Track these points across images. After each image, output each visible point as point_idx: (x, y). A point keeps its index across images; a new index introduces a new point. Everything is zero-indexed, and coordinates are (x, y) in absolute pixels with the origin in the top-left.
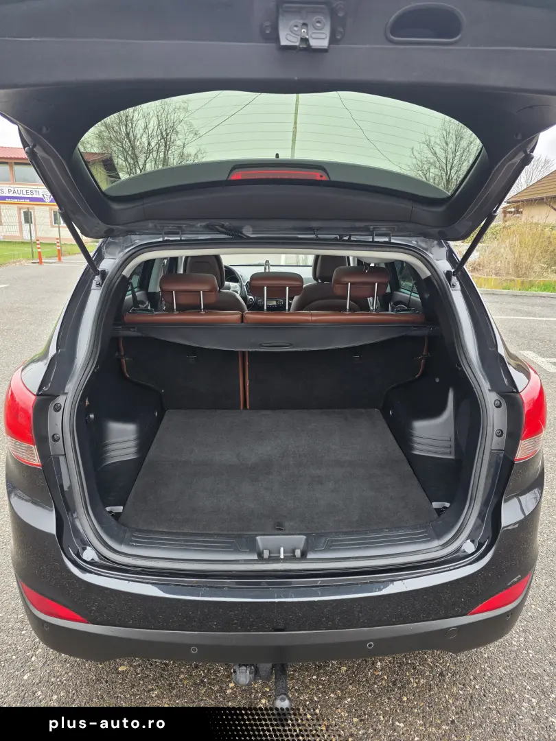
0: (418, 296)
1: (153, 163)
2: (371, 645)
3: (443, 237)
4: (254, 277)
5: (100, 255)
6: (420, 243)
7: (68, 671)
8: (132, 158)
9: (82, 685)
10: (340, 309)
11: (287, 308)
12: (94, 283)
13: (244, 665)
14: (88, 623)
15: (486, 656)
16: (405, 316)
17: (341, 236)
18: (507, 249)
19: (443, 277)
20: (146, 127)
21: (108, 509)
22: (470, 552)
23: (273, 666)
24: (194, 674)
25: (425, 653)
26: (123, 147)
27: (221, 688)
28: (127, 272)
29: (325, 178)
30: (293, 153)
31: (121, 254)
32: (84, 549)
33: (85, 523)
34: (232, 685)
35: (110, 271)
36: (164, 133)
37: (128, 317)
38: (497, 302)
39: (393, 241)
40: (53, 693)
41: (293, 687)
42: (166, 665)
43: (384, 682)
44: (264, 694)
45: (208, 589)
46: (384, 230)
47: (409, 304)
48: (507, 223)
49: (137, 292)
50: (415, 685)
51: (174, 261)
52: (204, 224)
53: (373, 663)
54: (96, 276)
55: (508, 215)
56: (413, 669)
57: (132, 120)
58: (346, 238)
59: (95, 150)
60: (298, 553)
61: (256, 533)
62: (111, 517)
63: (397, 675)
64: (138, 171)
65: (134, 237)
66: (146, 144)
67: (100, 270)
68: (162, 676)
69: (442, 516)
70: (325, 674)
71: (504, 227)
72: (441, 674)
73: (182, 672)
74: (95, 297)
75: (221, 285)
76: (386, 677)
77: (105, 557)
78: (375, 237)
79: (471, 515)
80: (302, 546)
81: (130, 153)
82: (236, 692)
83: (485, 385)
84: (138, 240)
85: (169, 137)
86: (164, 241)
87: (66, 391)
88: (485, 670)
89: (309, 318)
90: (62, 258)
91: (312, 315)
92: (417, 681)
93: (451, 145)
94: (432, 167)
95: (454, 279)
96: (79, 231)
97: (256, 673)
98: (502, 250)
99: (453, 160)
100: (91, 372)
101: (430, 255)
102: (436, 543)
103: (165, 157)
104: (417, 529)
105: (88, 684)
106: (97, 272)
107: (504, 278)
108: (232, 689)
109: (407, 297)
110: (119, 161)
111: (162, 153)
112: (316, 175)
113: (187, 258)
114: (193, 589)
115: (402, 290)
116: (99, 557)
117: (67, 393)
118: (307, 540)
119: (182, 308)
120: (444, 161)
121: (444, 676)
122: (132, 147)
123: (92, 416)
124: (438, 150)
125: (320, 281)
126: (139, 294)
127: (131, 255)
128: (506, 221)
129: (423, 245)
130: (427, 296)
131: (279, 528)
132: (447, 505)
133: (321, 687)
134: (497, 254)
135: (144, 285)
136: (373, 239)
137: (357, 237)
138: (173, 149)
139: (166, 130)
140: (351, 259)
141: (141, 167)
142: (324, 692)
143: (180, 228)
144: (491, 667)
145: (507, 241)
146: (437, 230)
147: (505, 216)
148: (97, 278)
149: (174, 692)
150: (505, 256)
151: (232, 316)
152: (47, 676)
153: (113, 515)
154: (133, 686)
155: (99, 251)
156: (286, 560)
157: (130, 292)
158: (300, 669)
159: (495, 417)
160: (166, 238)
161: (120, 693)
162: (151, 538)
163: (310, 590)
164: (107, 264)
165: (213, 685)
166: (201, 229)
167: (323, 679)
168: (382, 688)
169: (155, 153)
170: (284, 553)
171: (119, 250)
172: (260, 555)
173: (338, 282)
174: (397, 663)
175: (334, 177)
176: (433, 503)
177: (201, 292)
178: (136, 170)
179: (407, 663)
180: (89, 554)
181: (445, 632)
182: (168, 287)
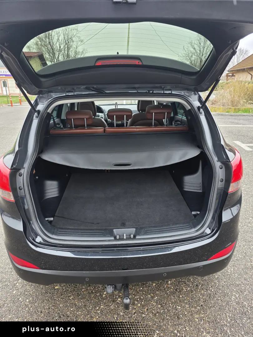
0: (185, 117)
1: (62, 56)
2: (165, 275)
3: (197, 90)
4: (110, 111)
5: (37, 103)
6: (186, 93)
7: (33, 289)
8: (53, 54)
9: (39, 295)
10: (150, 125)
11: (125, 125)
12: (35, 116)
13: (109, 285)
14: (40, 269)
15: (217, 277)
16: (180, 128)
17: (149, 91)
18: (228, 94)
19: (196, 109)
20: (58, 39)
21: (46, 219)
22: (208, 233)
23: (123, 285)
24: (88, 289)
25: (190, 277)
26: (48, 49)
27: (100, 294)
28: (49, 110)
29: (140, 63)
30: (128, 52)
31: (47, 102)
32: (36, 237)
33: (36, 225)
34: (105, 293)
35: (42, 110)
36: (67, 42)
37: (52, 132)
38: (223, 119)
39: (173, 93)
40: (27, 298)
41: (132, 293)
42: (76, 285)
43: (172, 290)
44: (119, 296)
45: (92, 253)
46: (169, 87)
47: (182, 121)
48: (228, 81)
49: (55, 119)
50: (185, 290)
51: (72, 105)
52: (84, 87)
53: (167, 282)
54: (36, 113)
55: (229, 77)
56: (185, 283)
57: (51, 35)
58: (151, 92)
59: (35, 51)
60: (132, 236)
61: (113, 228)
62: (47, 223)
63: (178, 286)
64: (55, 60)
65: (52, 94)
66: (59, 47)
67: (37, 110)
68: (74, 290)
69: (196, 218)
70: (146, 287)
71: (227, 83)
72: (197, 285)
73: (83, 288)
74: (35, 123)
75: (95, 115)
76: (172, 287)
77: (46, 241)
78: (165, 91)
79: (209, 217)
80: (134, 233)
81: (51, 52)
82: (107, 296)
83: (215, 159)
84: (54, 95)
85: (69, 43)
86: (66, 96)
87: (24, 167)
88: (216, 283)
89: (135, 130)
90: (22, 103)
91: (137, 128)
92: (186, 288)
93: (202, 44)
94: (193, 55)
95: (201, 110)
96: (26, 92)
97: (115, 288)
98: (226, 94)
99: (203, 52)
100: (35, 158)
101: (190, 99)
102: (193, 230)
103: (68, 54)
104: (185, 224)
105: (42, 294)
106: (36, 111)
107: (227, 107)
108: (105, 294)
109: (180, 118)
110: (46, 56)
111: (66, 51)
112: (136, 62)
113: (78, 103)
114: (86, 253)
115: (179, 115)
116: (43, 241)
117: (24, 168)
118: (136, 231)
119: (77, 127)
120: (199, 52)
121: (198, 286)
122: (52, 49)
123: (37, 177)
124: (196, 46)
125: (141, 112)
126: (57, 120)
127: (51, 103)
128: (227, 80)
129: (187, 94)
130: (189, 118)
131: (123, 225)
132: (199, 213)
133: (144, 292)
134: (223, 96)
135: (59, 116)
136: (164, 92)
137: (157, 91)
138: (71, 49)
139: (68, 40)
140: (155, 102)
141: (57, 58)
142: (146, 295)
143: (73, 89)
144: (219, 281)
145: (228, 90)
146: (194, 87)
147: (227, 78)
148: (36, 114)
149: (80, 296)
150: (227, 97)
151: (100, 130)
152: (24, 292)
153: (49, 222)
154: (62, 295)
155: (36, 101)
156: (127, 239)
157: (52, 120)
158: (135, 285)
159: (219, 173)
160: (67, 94)
161: (56, 298)
162: (66, 232)
163: (137, 252)
164: (40, 107)
165: (97, 293)
166: (83, 89)
167: (145, 289)
168: (171, 292)
169: (63, 52)
170: (126, 236)
171: (45, 100)
172: (115, 237)
173: (148, 112)
174: (178, 281)
175: (145, 63)
176: (192, 212)
177: (85, 119)
178: (54, 60)
179: (182, 281)
180: (39, 239)
181: (198, 268)
182: (69, 117)
